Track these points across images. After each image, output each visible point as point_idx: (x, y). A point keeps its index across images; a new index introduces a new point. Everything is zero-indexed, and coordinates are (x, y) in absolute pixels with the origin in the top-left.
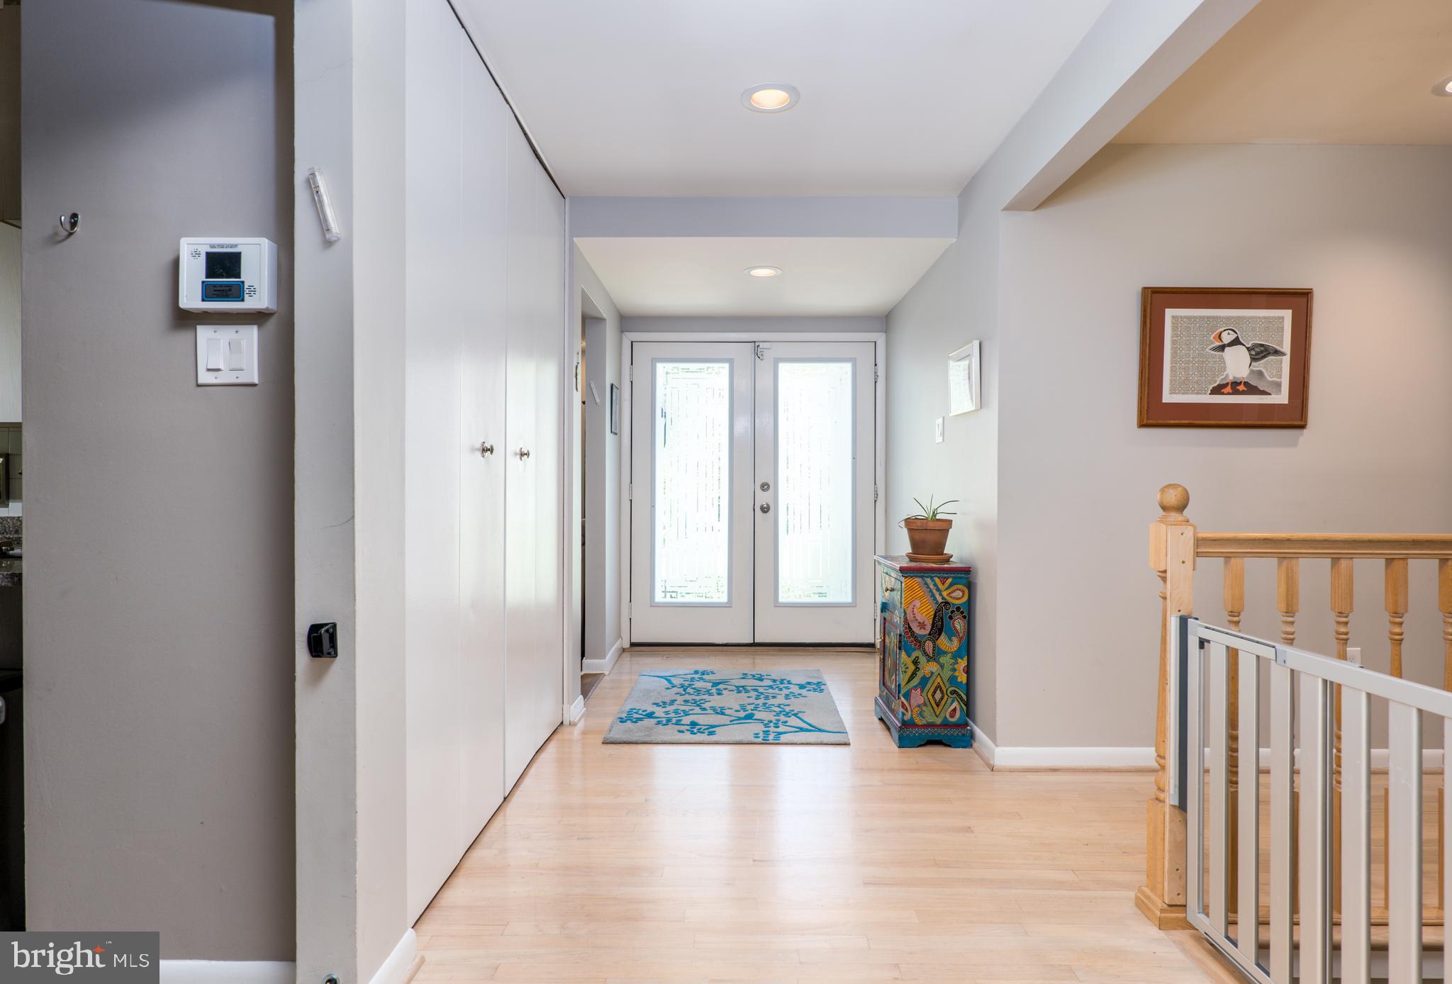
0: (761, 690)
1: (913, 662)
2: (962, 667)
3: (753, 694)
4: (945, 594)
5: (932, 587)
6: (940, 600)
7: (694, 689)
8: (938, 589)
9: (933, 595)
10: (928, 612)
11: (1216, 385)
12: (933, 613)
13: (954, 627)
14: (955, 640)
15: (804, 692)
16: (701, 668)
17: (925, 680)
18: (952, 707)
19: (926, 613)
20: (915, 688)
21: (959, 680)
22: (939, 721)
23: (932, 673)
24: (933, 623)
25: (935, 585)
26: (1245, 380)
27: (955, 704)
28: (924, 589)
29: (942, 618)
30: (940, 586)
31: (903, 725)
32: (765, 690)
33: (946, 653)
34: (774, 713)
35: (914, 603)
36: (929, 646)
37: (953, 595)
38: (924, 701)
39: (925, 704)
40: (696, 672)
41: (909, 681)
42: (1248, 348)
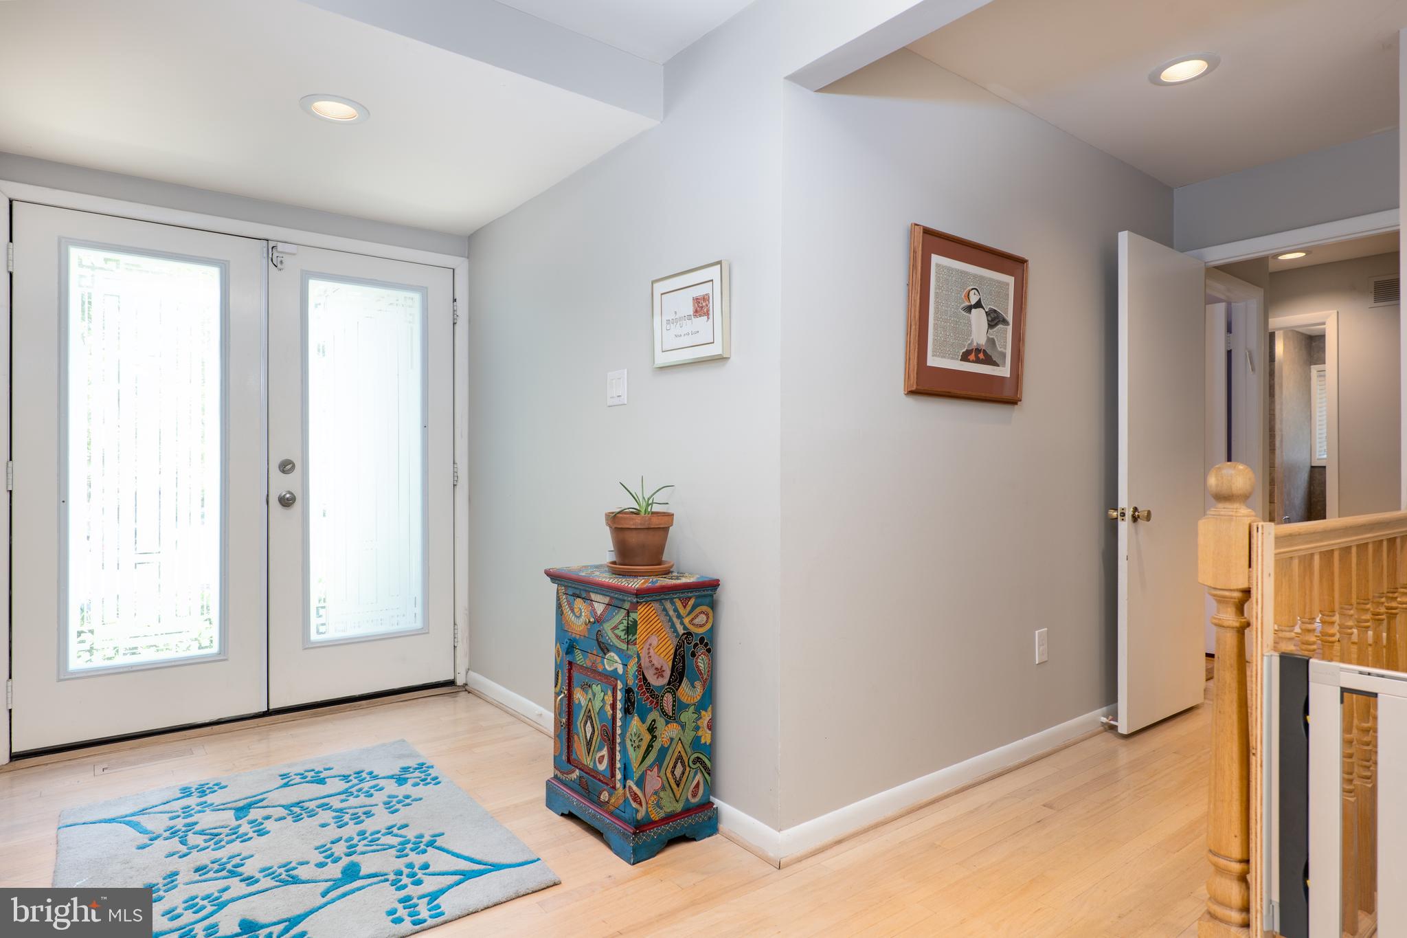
0: (336, 803)
1: (648, 729)
2: (706, 722)
3: (327, 816)
4: (686, 621)
5: (671, 613)
6: (681, 631)
7: (202, 833)
8: (679, 616)
9: (673, 626)
10: (668, 650)
11: (964, 350)
12: (673, 651)
13: (698, 667)
14: (698, 684)
15: (407, 789)
16: (193, 778)
17: (663, 751)
18: (695, 783)
19: (665, 653)
20: (650, 768)
21: (703, 741)
22: (679, 807)
23: (672, 739)
24: (673, 666)
25: (676, 610)
26: (984, 348)
27: (699, 777)
28: (663, 618)
29: (683, 657)
30: (683, 612)
31: (636, 828)
32: (342, 801)
33: (687, 706)
34: (393, 852)
35: (649, 641)
36: (668, 700)
37: (696, 621)
38: (662, 783)
39: (663, 788)
40: (186, 792)
41: (644, 758)
42: (986, 312)
